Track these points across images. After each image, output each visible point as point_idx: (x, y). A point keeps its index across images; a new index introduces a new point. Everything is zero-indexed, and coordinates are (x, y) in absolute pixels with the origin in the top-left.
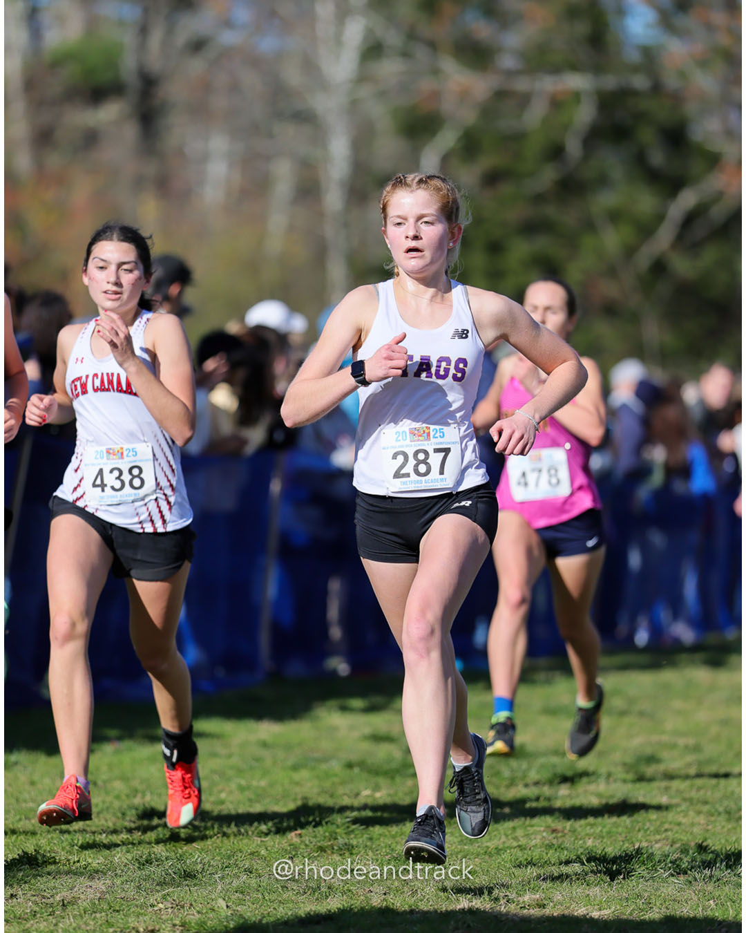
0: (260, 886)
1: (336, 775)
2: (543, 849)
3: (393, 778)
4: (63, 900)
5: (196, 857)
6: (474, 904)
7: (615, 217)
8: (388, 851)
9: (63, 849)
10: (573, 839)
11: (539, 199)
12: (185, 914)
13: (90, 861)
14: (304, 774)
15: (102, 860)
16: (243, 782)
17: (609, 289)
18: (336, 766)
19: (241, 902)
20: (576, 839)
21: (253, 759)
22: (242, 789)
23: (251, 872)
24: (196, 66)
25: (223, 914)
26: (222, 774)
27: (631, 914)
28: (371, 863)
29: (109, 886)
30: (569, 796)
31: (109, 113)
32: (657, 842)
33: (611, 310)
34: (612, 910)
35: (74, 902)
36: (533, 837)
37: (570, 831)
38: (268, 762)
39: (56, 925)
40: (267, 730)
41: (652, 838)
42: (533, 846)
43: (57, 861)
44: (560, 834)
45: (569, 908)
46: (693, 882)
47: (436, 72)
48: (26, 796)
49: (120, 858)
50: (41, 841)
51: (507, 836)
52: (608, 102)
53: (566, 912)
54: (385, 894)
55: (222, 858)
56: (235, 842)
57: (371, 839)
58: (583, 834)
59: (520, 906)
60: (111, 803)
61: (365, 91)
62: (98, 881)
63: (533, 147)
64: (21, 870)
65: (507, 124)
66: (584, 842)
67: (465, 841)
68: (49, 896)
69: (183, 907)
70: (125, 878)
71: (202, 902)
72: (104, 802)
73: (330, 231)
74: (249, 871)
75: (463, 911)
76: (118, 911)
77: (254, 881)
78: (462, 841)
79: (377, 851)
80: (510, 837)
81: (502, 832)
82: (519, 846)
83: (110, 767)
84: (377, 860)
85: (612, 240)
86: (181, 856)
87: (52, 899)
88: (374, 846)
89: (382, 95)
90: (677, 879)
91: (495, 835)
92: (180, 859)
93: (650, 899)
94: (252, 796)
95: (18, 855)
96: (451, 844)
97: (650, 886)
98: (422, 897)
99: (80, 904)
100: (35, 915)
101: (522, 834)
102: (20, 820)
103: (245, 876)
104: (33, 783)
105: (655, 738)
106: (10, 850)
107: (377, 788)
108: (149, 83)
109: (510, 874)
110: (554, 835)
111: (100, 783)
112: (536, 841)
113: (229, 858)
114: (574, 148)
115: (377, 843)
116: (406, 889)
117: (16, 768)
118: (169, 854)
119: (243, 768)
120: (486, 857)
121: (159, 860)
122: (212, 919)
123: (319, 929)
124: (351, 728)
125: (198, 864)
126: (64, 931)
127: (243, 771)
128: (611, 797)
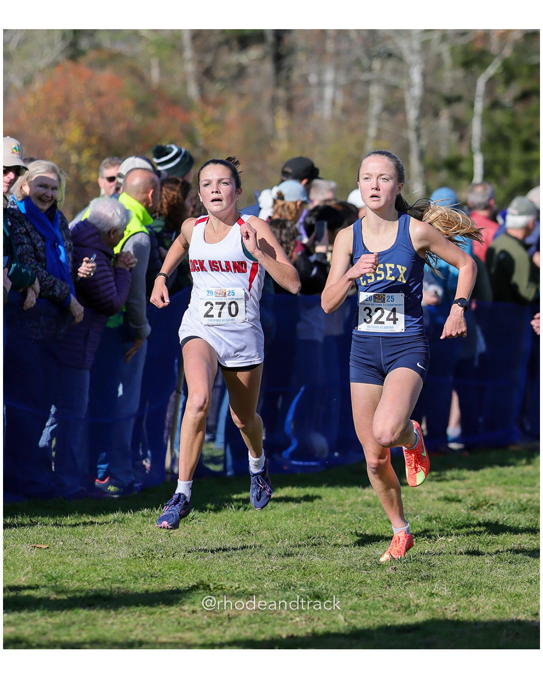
0: (367, 605)
1: (419, 526)
4: (228, 616)
5: (322, 584)
6: (520, 617)
8: (458, 580)
9: (228, 579)
12: (315, 625)
13: (247, 587)
15: (255, 586)
18: (419, 520)
19: (354, 617)
23: (360, 596)
25: (342, 625)
28: (445, 588)
35: (236, 617)
43: (224, 588)
49: (268, 585)
50: (212, 573)
54: (456, 611)
55: (339, 586)
56: (350, 574)
57: (445, 572)
64: (198, 593)
68: (218, 612)
69: (313, 620)
71: (327, 616)
74: (359, 595)
76: (267, 623)
77: (363, 602)
78: (511, 573)
79: (450, 580)
83: (260, 520)
84: (450, 587)
86: (311, 584)
87: (220, 615)
88: (448, 577)
92: (311, 586)
95: (197, 582)
98: (483, 613)
100: (209, 625)
102: (197, 558)
103: (357, 598)
104: (205, 532)
106: (191, 579)
113: (344, 585)
115: (450, 574)
116: (471, 607)
117: (193, 522)
118: (302, 582)
119: (354, 521)
120: (528, 584)
121: (296, 587)
122: (333, 629)
123: (410, 635)
124: (429, 492)
125: (323, 589)
126: (230, 636)
127: (353, 524)
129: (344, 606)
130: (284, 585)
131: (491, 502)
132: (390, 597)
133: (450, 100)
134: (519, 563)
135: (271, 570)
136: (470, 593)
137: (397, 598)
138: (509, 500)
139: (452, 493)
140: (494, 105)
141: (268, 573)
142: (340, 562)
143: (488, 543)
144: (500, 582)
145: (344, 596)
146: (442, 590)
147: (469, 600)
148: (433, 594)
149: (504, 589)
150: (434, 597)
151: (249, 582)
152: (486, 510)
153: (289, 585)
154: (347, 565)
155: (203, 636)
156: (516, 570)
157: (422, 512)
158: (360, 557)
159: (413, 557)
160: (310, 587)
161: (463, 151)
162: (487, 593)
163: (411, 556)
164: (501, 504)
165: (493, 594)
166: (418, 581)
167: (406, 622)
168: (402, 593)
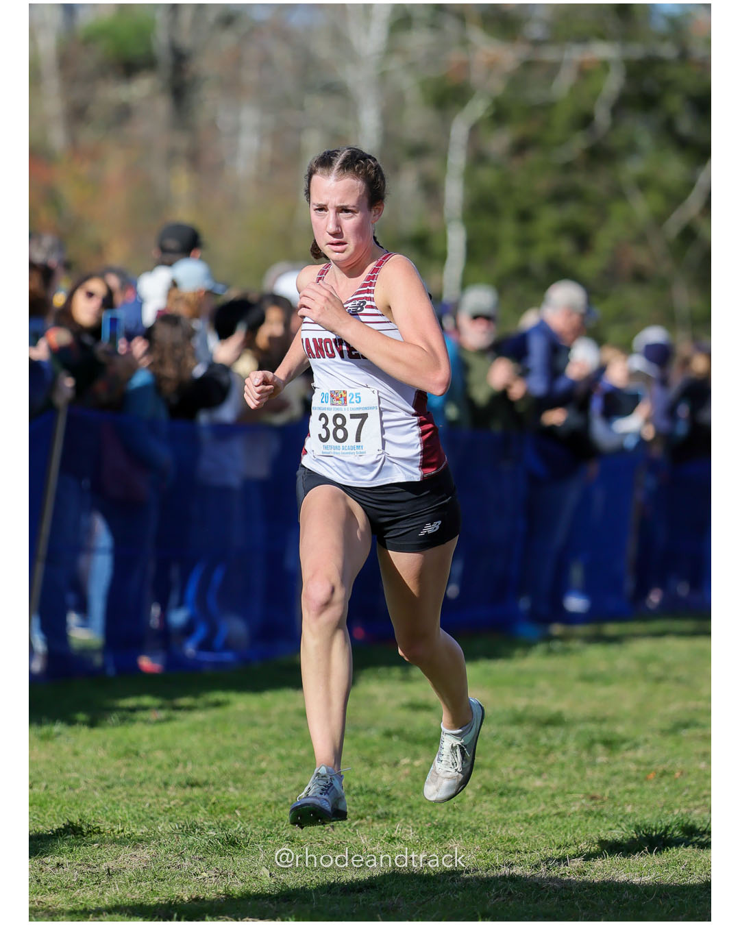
1: (375, 744)
2: (582, 816)
4: (108, 870)
5: (239, 826)
6: (514, 871)
7: (643, 184)
8: (428, 819)
9: (107, 818)
10: (612, 806)
11: (568, 167)
12: (229, 883)
13: (134, 830)
15: (145, 829)
16: (283, 752)
17: (640, 257)
18: (375, 735)
19: (283, 870)
20: (615, 806)
21: (293, 729)
22: (282, 758)
23: (293, 841)
24: (227, 39)
25: (266, 883)
26: (261, 743)
27: (671, 880)
28: (411, 831)
29: (153, 856)
30: (608, 764)
31: (142, 89)
32: (696, 808)
33: (640, 277)
34: (653, 876)
35: (119, 872)
36: (572, 804)
37: (609, 797)
39: (102, 894)
41: (691, 804)
42: (573, 813)
43: (102, 831)
44: (598, 802)
45: (609, 874)
47: (465, 43)
48: (69, 766)
49: (163, 827)
50: (86, 811)
51: (546, 803)
52: (638, 70)
53: (607, 878)
55: (263, 827)
56: (277, 811)
57: (411, 807)
58: (622, 800)
59: (561, 873)
60: (153, 773)
61: (395, 64)
62: (142, 851)
63: (561, 118)
64: (66, 839)
65: (535, 94)
66: (623, 809)
67: (504, 809)
68: (94, 865)
69: (226, 875)
70: (168, 847)
71: (245, 870)
72: (146, 772)
74: (291, 840)
75: (503, 878)
76: (162, 880)
77: (295, 850)
78: (501, 808)
79: (417, 819)
80: (549, 804)
81: (541, 799)
82: (558, 814)
83: (152, 736)
84: (418, 829)
85: (642, 207)
86: (223, 825)
87: (97, 868)
88: (414, 814)
89: (411, 66)
91: (534, 803)
93: (690, 865)
94: (293, 766)
95: (64, 824)
97: (690, 852)
99: (126, 873)
100: (81, 884)
101: (561, 802)
102: (65, 789)
103: (287, 845)
104: (76, 754)
106: (55, 820)
107: (416, 756)
108: (180, 58)
109: (550, 841)
110: (593, 802)
111: (142, 753)
112: (575, 808)
113: (271, 827)
114: (602, 116)
115: (417, 811)
117: (59, 739)
118: (211, 823)
119: (283, 738)
120: (526, 825)
121: (202, 829)
122: (255, 888)
123: (361, 897)
124: (389, 697)
125: (240, 833)
126: (110, 899)
127: (283, 741)
128: (649, 764)
129: (270, 856)
130: (185, 827)
132: (333, 843)
133: (418, 151)
134: (513, 796)
135: (168, 806)
136: (445, 838)
137: (343, 845)
139: (420, 697)
140: (478, 158)
141: (164, 811)
142: (264, 795)
144: (486, 822)
145: (270, 841)
146: (406, 832)
147: (444, 846)
148: (394, 838)
149: (492, 831)
150: (395, 843)
151: (136, 823)
153: (194, 827)
154: (274, 797)
155: (72, 900)
156: (509, 805)
157: (379, 724)
158: (292, 787)
159: (366, 786)
160: (223, 829)
161: (433, 223)
162: (468, 837)
165: (477, 839)
166: (373, 821)
167: (355, 877)
168: (351, 837)
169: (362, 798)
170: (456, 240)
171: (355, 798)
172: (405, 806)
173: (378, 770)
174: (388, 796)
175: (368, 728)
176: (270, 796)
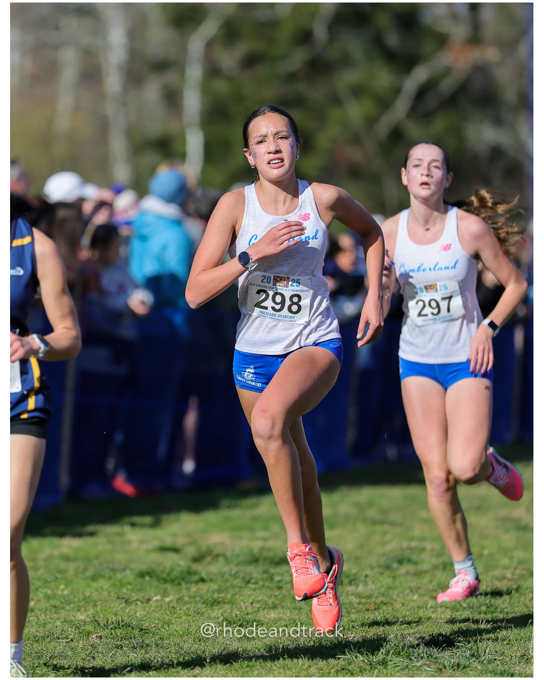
1: (130, 584)
3: (179, 584)
7: (357, 91)
11: (291, 77)
14: (102, 583)
16: (49, 592)
17: (354, 154)
18: (129, 575)
21: (58, 572)
22: (48, 597)
33: (356, 173)
38: (71, 572)
40: (69, 545)
46: (443, 670)
57: (161, 639)
63: (284, 35)
65: (262, 13)
73: (110, 109)
85: (355, 112)
90: (430, 668)
96: (232, 642)
105: (405, 544)
107: (165, 594)
114: (320, 32)
119: (49, 579)
124: (142, 542)
127: (49, 582)
128: (370, 596)
131: (216, 552)
133: (161, 66)
138: (237, 550)
139: (168, 541)
140: (213, 71)
143: (213, 603)
145: (38, 671)
152: (209, 562)
157: (133, 566)
159: (122, 622)
161: (172, 127)
163: (120, 621)
164: (229, 554)
169: (119, 632)
170: (194, 142)
171: (113, 631)
172: (157, 637)
173: (133, 607)
174: (142, 630)
175: (124, 570)
176: (37, 631)
